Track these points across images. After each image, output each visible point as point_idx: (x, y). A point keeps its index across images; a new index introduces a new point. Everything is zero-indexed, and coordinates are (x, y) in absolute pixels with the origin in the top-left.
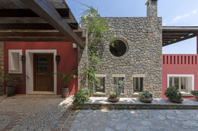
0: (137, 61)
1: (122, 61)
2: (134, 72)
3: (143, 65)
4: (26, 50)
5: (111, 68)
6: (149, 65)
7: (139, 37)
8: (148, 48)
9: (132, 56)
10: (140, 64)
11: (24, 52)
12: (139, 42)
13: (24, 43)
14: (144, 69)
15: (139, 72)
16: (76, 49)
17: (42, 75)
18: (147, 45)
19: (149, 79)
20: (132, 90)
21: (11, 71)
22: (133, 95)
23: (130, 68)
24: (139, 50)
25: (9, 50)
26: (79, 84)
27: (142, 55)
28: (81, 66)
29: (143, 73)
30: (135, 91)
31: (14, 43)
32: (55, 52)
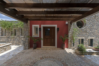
0: (90, 30)
1: (83, 30)
2: (89, 36)
3: (93, 33)
4: (41, 25)
5: (77, 34)
6: (96, 33)
7: (91, 18)
8: (96, 24)
9: (88, 28)
10: (92, 32)
11: (40, 26)
12: (91, 21)
13: (40, 21)
14: (94, 34)
15: (91, 36)
16: (67, 25)
17: (47, 38)
18: (95, 23)
19: (96, 39)
20: (88, 45)
21: (33, 36)
22: (88, 48)
23: (87, 34)
24: (91, 25)
25: (33, 25)
26: (69, 42)
27: (93, 27)
28: (70, 33)
29: (93, 37)
30: (89, 46)
31: (35, 21)
32: (56, 26)
